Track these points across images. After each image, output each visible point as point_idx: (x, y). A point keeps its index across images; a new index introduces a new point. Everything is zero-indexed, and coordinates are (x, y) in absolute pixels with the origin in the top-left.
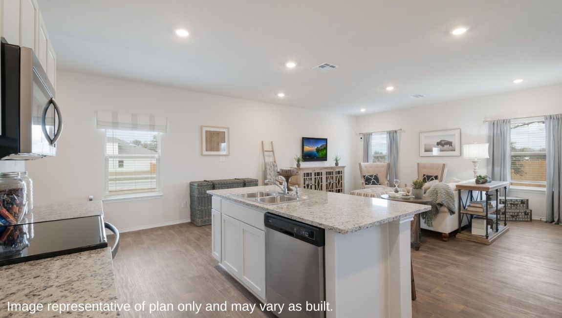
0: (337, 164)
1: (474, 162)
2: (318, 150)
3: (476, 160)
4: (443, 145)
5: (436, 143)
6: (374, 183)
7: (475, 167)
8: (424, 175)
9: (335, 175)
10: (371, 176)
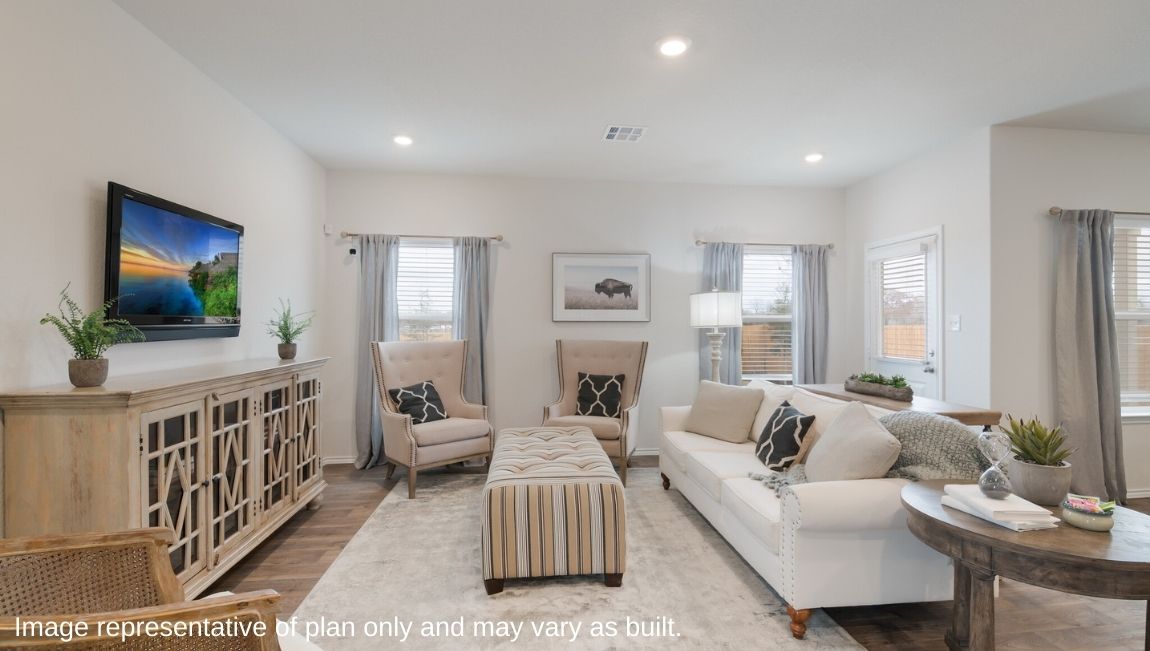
0: (287, 351)
1: (713, 337)
2: (201, 279)
4: (610, 293)
6: (434, 416)
7: (715, 348)
8: (581, 376)
9: (294, 405)
10: (417, 389)
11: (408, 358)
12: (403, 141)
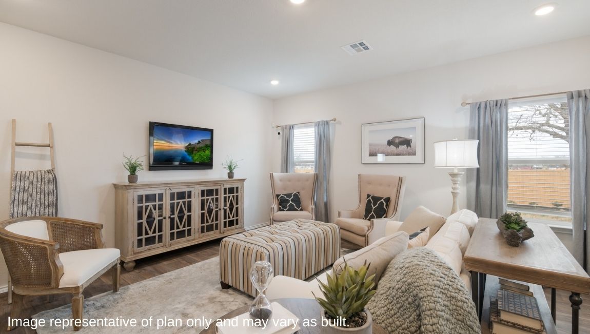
0: (231, 175)
1: (453, 175)
2: (190, 149)
3: (456, 171)
4: (397, 146)
5: (386, 143)
6: (292, 209)
7: (455, 184)
8: (368, 196)
9: (222, 196)
10: (289, 195)
11: (289, 181)
12: (275, 83)
